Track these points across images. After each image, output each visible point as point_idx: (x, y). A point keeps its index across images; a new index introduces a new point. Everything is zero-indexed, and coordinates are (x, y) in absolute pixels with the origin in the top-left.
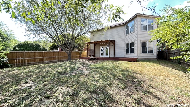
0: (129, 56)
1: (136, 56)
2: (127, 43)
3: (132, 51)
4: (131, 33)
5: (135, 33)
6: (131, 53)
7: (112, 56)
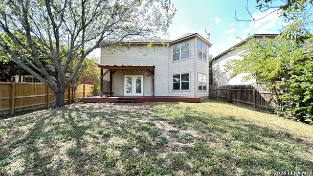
0: (179, 94)
1: (193, 94)
2: (176, 74)
3: (186, 86)
4: (183, 59)
5: (190, 61)
6: (182, 89)
7: (148, 94)
